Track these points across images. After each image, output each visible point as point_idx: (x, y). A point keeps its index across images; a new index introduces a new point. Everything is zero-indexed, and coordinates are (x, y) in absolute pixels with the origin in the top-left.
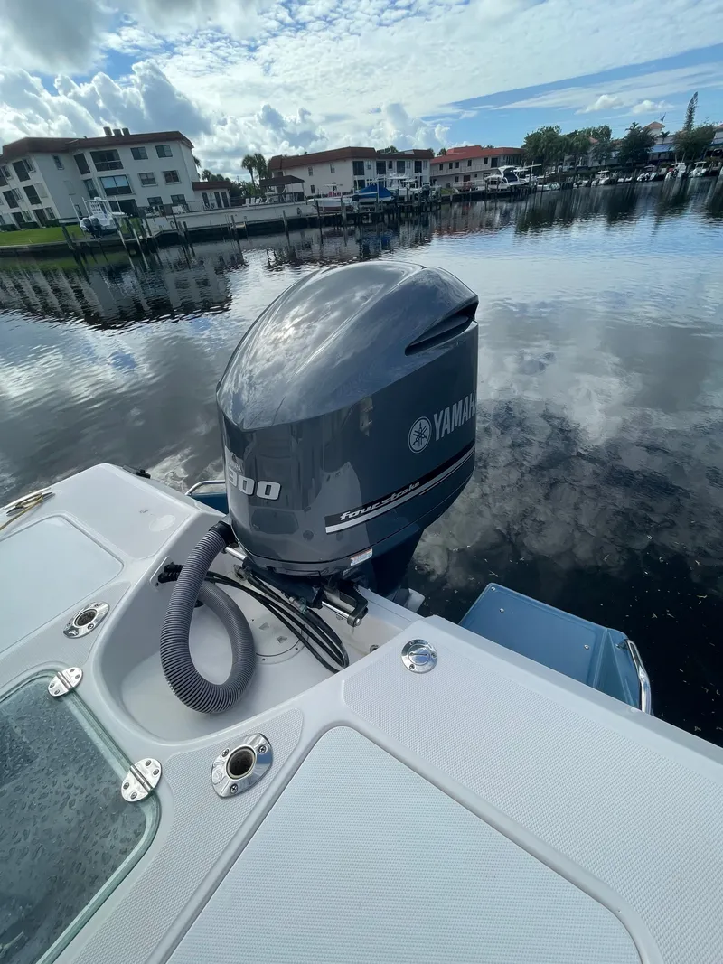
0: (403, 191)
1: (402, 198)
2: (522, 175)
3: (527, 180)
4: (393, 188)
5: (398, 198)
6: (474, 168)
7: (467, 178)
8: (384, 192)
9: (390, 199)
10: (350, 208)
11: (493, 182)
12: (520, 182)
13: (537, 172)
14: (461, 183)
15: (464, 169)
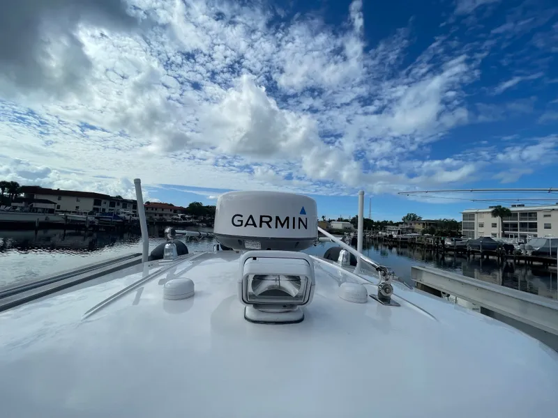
0: (128, 218)
1: (128, 220)
2: (189, 219)
3: (191, 221)
4: (122, 215)
5: (125, 220)
6: (164, 212)
7: (161, 215)
8: (116, 217)
9: (120, 221)
10: (93, 222)
11: (175, 219)
12: (188, 221)
13: (195, 218)
14: (158, 217)
15: (160, 211)
